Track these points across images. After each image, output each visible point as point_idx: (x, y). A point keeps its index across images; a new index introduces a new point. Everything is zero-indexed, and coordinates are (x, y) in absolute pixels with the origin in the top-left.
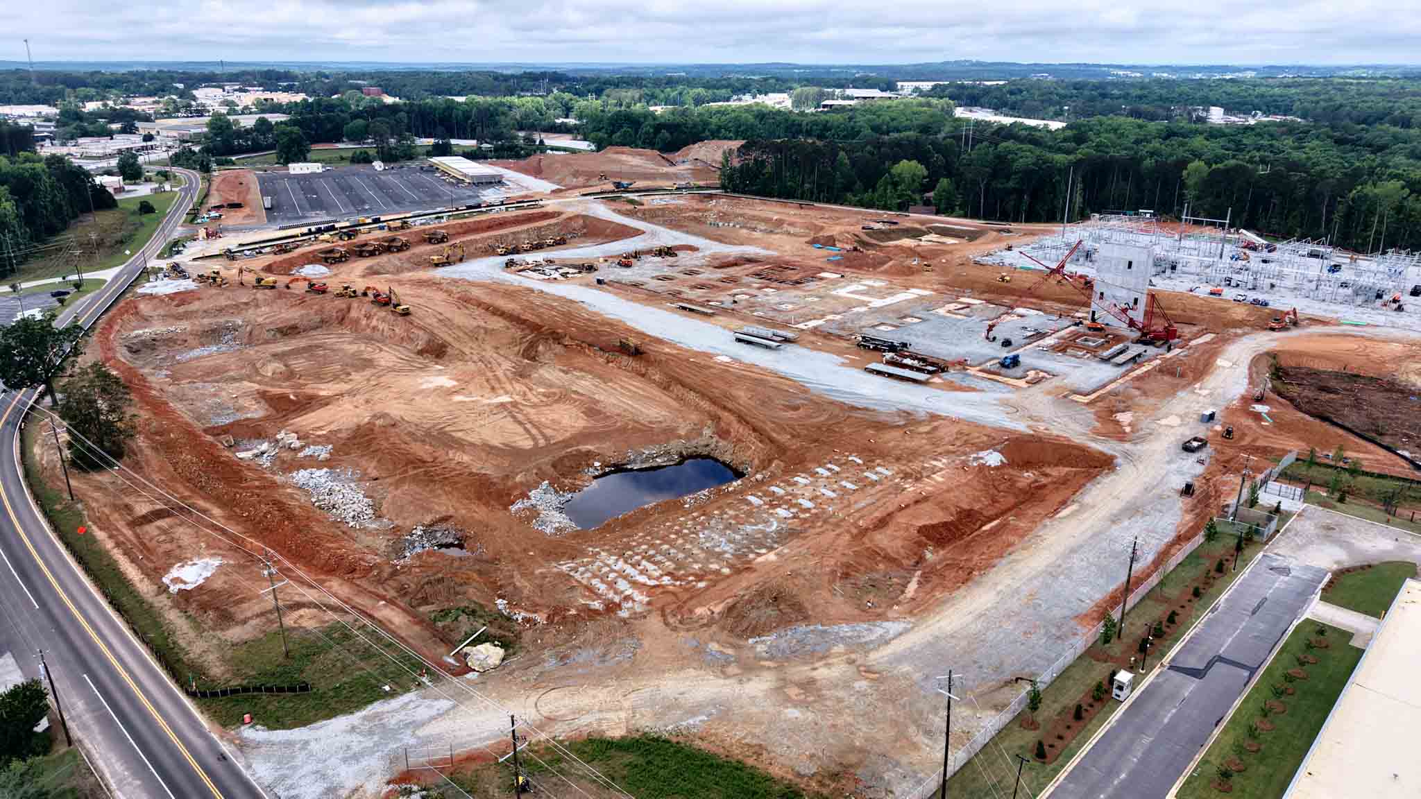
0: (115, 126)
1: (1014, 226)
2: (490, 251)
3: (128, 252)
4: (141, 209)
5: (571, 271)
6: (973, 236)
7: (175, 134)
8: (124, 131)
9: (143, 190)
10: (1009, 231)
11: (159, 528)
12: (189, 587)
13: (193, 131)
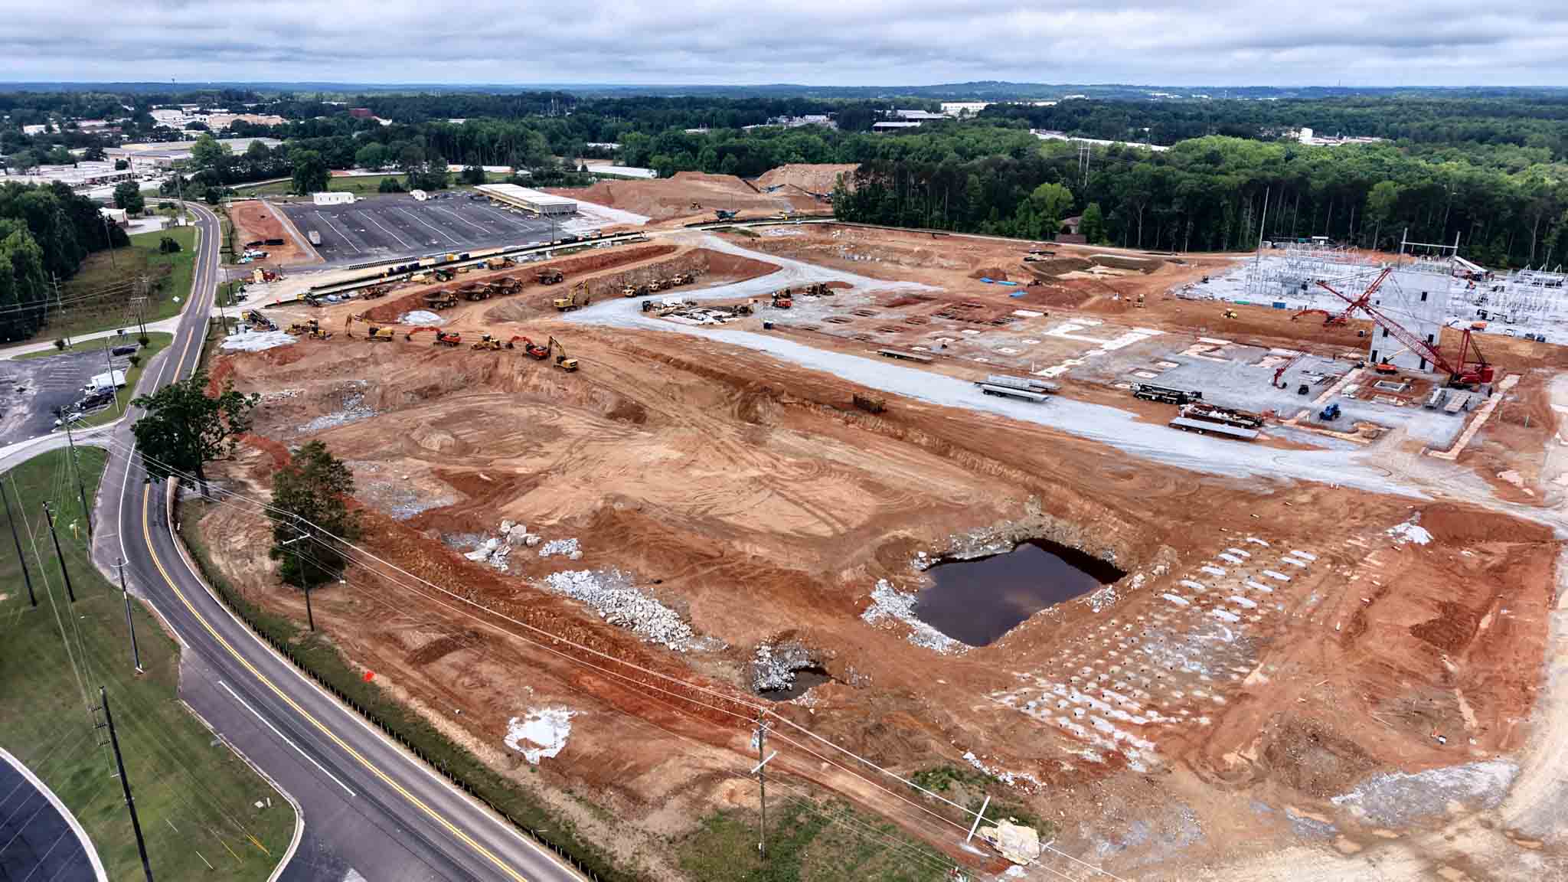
0: (76, 152)
1: (1180, 256)
2: (614, 292)
3: (176, 299)
4: (163, 246)
5: (724, 314)
6: (1149, 268)
7: (152, 161)
8: (88, 158)
9: (152, 225)
10: (1180, 262)
11: (453, 666)
12: (552, 753)
13: (173, 158)
